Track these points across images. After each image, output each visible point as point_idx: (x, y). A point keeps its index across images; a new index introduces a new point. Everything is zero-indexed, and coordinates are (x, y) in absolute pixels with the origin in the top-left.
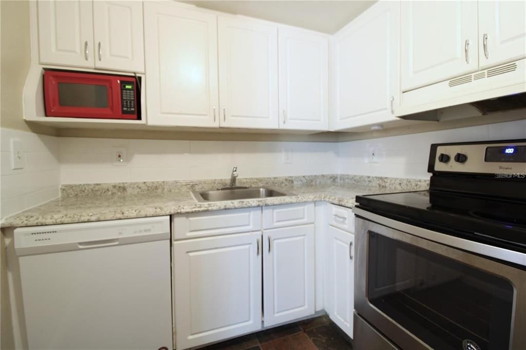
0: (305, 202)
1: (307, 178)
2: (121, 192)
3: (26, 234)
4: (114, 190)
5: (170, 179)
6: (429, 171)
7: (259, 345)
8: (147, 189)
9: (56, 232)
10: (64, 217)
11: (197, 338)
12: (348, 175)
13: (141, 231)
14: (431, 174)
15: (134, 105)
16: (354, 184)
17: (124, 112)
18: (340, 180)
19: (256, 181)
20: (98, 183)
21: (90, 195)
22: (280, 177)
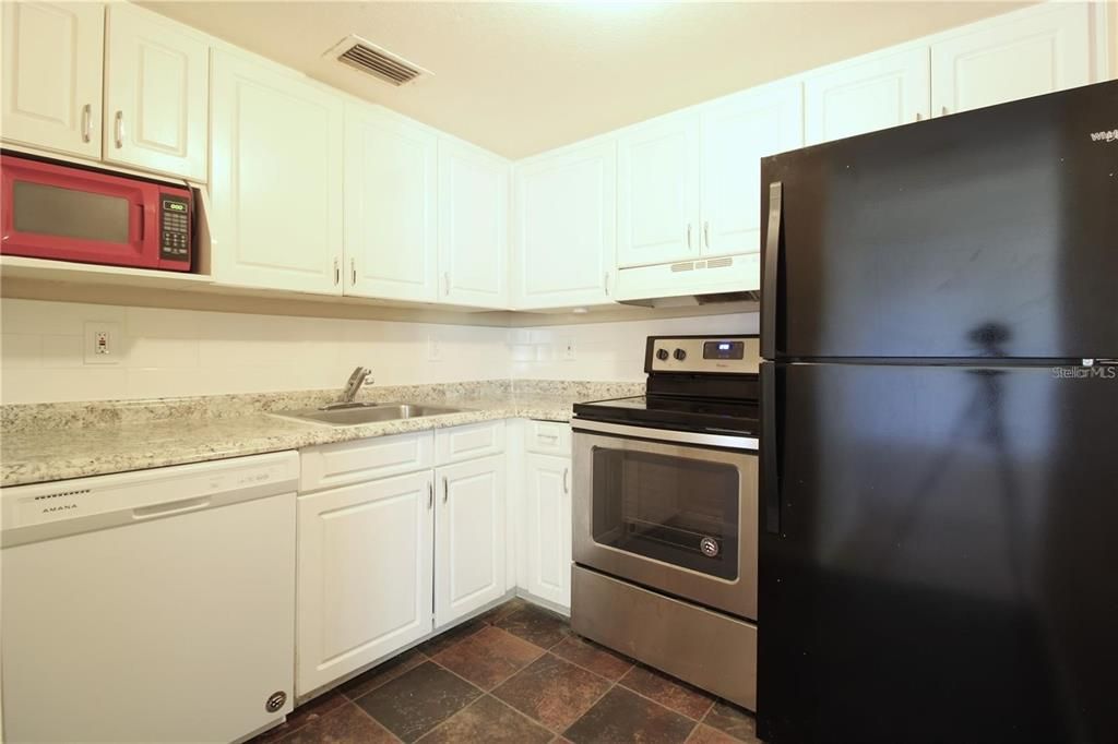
0: (495, 419)
1: (467, 387)
2: (106, 422)
3: (24, 500)
4: (91, 418)
5: (217, 391)
6: (646, 371)
7: (430, 659)
8: (168, 412)
9: (88, 491)
10: (96, 463)
11: (331, 667)
12: (528, 381)
13: (250, 479)
14: (647, 375)
15: (187, 244)
16: (539, 394)
17: (164, 255)
18: (515, 389)
19: (383, 392)
20: (47, 402)
21: (27, 430)
22: (423, 386)
